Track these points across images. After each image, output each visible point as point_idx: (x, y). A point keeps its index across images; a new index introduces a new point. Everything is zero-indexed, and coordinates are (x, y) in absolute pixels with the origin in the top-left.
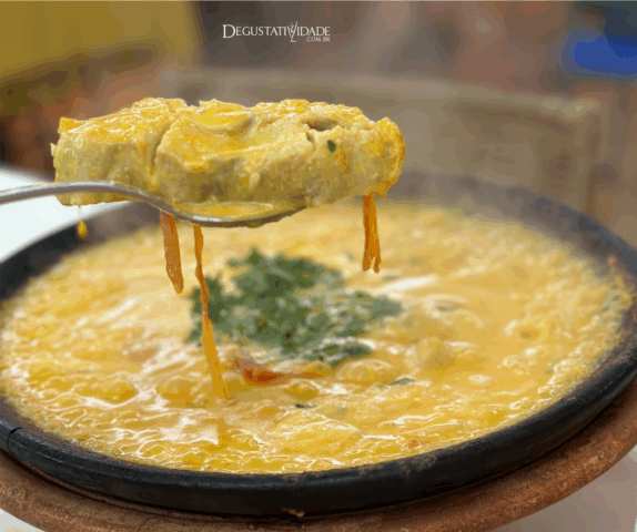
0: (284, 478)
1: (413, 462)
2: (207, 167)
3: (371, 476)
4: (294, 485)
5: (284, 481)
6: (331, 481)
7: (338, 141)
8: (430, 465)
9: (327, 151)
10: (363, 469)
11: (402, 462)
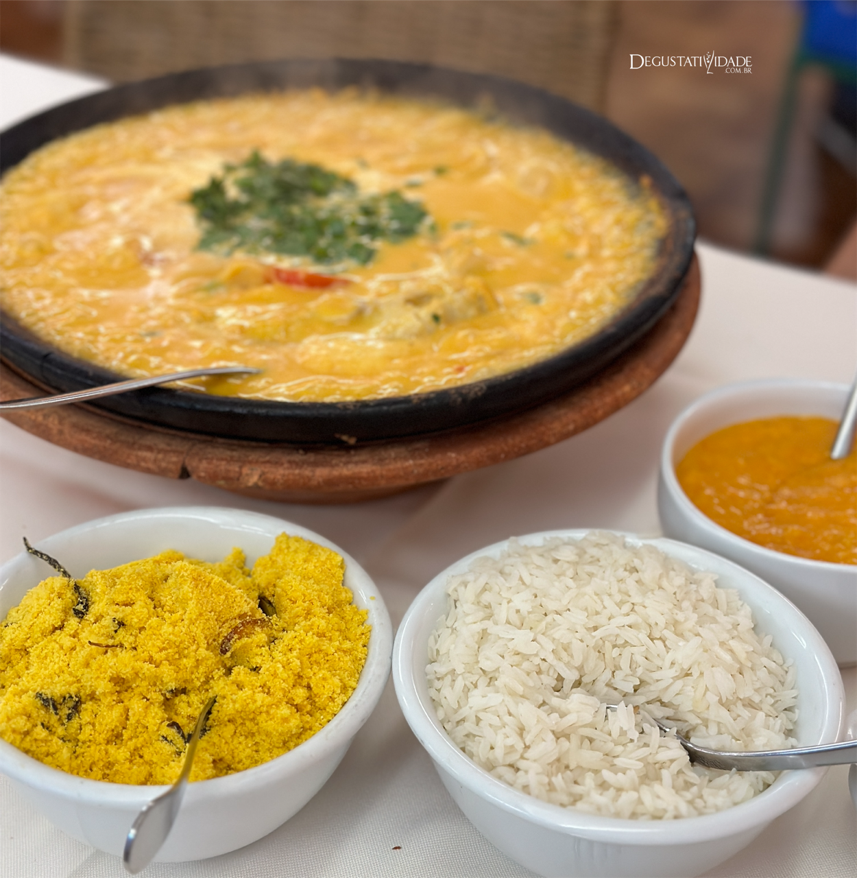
0: (340, 406)
1: (464, 391)
3: (424, 404)
4: (349, 412)
5: (339, 409)
6: (385, 408)
8: (479, 394)
10: (416, 397)
11: (453, 392)
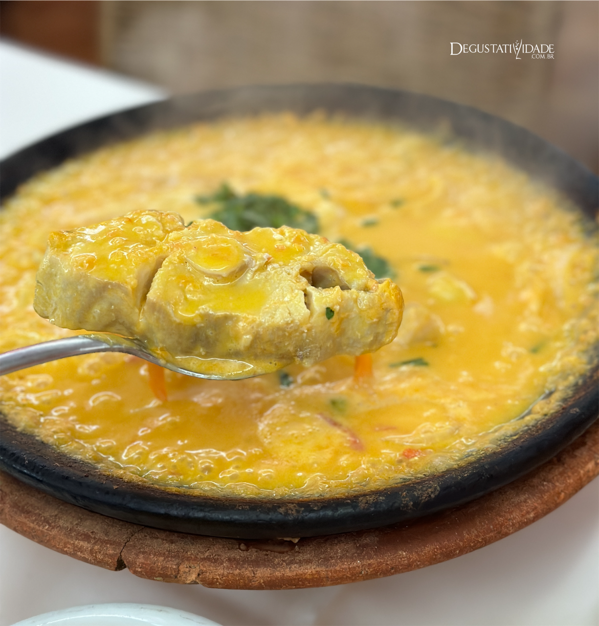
2: (198, 320)
3: (372, 509)
4: (291, 518)
7: (337, 308)
9: (325, 318)
